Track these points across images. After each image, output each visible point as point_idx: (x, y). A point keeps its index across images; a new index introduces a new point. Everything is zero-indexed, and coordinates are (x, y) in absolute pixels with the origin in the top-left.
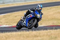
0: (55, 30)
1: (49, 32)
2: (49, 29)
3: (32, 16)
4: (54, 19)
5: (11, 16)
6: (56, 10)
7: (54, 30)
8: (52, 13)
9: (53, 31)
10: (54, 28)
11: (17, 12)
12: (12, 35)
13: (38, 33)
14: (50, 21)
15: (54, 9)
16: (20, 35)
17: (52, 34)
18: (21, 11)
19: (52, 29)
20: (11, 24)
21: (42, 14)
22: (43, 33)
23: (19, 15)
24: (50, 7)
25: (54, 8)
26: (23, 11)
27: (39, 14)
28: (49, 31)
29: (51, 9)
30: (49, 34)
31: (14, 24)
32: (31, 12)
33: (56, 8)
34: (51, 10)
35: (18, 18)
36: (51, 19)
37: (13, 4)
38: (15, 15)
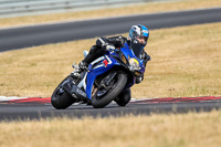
0: (180, 116)
1: (156, 123)
2: (154, 111)
3: (110, 62)
4: (175, 74)
5: (16, 63)
6: (181, 41)
7: (173, 116)
8: (168, 52)
9: (170, 121)
10: (175, 107)
11: (40, 47)
12: (19, 133)
13: (114, 124)
14: (157, 82)
15: (174, 37)
16: (50, 131)
17: (165, 130)
18: (51, 45)
19: (168, 111)
20: (17, 92)
21: (147, 58)
22: (133, 125)
23: (44, 60)
24: (161, 31)
25: (175, 33)
26: (58, 44)
27: (137, 56)
28: (154, 117)
29: (162, 37)
30: (154, 128)
31: (26, 91)
32: (108, 47)
33: (181, 34)
34: (163, 41)
35: (42, 69)
36: (161, 74)
37: (22, 19)
38: (30, 58)
